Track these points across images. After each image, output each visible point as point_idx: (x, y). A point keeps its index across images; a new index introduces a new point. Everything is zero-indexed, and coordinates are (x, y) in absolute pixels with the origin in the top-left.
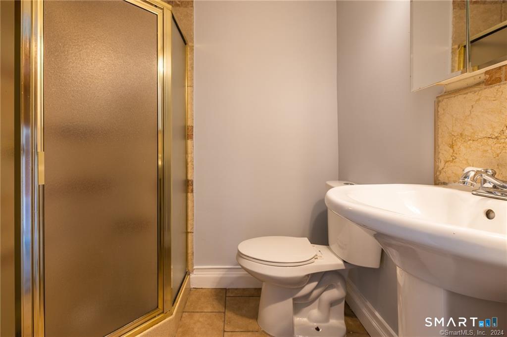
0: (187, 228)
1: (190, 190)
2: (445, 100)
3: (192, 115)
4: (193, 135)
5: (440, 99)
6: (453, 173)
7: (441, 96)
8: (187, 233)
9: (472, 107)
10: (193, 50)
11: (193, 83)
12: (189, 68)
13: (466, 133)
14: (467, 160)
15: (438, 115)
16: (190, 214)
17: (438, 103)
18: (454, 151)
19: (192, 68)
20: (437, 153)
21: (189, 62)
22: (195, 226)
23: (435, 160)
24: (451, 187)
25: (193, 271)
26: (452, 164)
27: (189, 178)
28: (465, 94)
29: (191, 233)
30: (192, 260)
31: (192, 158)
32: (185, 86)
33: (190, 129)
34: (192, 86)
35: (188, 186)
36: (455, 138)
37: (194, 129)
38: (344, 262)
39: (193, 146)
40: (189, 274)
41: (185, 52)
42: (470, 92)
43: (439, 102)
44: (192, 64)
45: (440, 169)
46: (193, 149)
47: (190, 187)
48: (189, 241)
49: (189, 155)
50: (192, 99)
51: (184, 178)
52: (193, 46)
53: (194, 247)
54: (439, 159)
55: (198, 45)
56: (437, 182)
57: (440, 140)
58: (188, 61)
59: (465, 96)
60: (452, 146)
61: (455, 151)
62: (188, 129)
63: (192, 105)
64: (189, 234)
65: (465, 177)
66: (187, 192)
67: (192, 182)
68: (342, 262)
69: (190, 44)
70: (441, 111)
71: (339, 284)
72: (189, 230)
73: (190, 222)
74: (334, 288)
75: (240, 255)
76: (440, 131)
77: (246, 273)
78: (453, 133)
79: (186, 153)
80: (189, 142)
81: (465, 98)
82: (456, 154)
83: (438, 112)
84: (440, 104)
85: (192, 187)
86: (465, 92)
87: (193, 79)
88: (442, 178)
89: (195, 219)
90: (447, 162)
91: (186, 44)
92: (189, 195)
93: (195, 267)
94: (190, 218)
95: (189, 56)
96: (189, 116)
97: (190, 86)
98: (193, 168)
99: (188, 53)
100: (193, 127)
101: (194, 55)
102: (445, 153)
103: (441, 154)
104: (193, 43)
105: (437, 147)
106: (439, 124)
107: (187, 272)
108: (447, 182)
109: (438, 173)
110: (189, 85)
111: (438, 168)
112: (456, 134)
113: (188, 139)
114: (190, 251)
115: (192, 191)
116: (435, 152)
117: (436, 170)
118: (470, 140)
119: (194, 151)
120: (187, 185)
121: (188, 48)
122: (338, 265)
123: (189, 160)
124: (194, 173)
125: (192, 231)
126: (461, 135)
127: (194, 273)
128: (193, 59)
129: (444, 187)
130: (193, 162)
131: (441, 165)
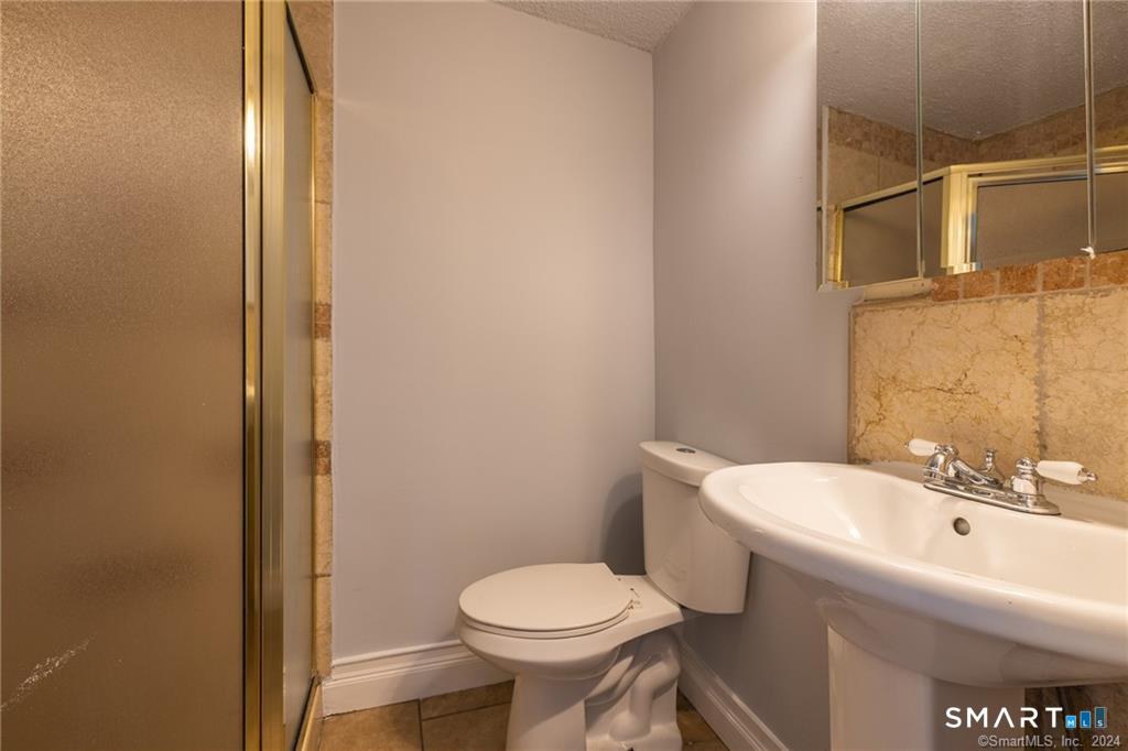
0: (313, 566)
1: (321, 469)
2: (867, 314)
3: (328, 276)
4: (330, 327)
5: (859, 310)
6: (880, 443)
7: (860, 305)
8: (314, 577)
9: (913, 334)
10: (332, 109)
11: (331, 195)
12: (318, 153)
13: (902, 376)
14: (903, 423)
15: (854, 338)
16: (321, 528)
17: (854, 314)
18: (881, 405)
19: (330, 156)
20: (852, 406)
21: (320, 141)
22: (334, 558)
23: (849, 418)
24: (877, 469)
25: (329, 674)
26: (878, 428)
27: (320, 437)
28: (901, 309)
29: (323, 576)
30: (328, 644)
31: (329, 386)
32: (309, 200)
33: (321, 309)
34: (327, 202)
35: (316, 457)
36: (883, 384)
37: (333, 312)
38: (682, 607)
39: (331, 356)
40: (319, 683)
41: (309, 112)
42: (910, 307)
43: (856, 315)
44: (328, 146)
45: (857, 435)
46: (331, 363)
47: (322, 461)
48: (320, 598)
49: (320, 378)
50: (328, 234)
51: (308, 437)
52: (332, 101)
53: (333, 610)
54: (856, 416)
55: (345, 100)
56: (852, 459)
57: (858, 384)
58: (318, 137)
59: (900, 312)
60: (878, 397)
61: (884, 405)
62: (316, 311)
63: (328, 249)
64: (319, 580)
65: (932, 465)
66: (313, 473)
67: (328, 446)
68: (677, 609)
69: (321, 92)
70: (860, 333)
71: (670, 651)
72: (319, 570)
73: (320, 549)
74: (660, 660)
75: (465, 622)
76: (858, 368)
77: (470, 653)
78: (880, 374)
79: (312, 372)
80: (320, 344)
81: (900, 315)
82: (885, 410)
83: (855, 333)
84: (858, 319)
85: (326, 460)
86: (903, 306)
87: (330, 186)
88: (860, 450)
89: (334, 542)
90: (870, 423)
91: (312, 91)
92: (320, 479)
93: (334, 662)
94: (320, 539)
95: (319, 124)
96: (319, 279)
97: (323, 202)
98: (331, 412)
99: (318, 116)
100: (330, 306)
101: (335, 123)
102: (866, 407)
103: (859, 408)
104: (332, 93)
105: (853, 396)
106: (857, 354)
107: (313, 680)
108: (869, 457)
109: (854, 442)
110: (319, 199)
111: (855, 432)
112: (884, 376)
113: (316, 337)
114: (321, 622)
115: (328, 470)
116: (849, 404)
117: (851, 436)
118: (908, 389)
119: (334, 369)
120: (316, 454)
121: (318, 104)
122: (672, 616)
123: (319, 390)
124: (333, 424)
125: (325, 572)
126: (894, 378)
127: (333, 677)
128: (330, 133)
129: (865, 468)
130: (330, 395)
131: (860, 428)
